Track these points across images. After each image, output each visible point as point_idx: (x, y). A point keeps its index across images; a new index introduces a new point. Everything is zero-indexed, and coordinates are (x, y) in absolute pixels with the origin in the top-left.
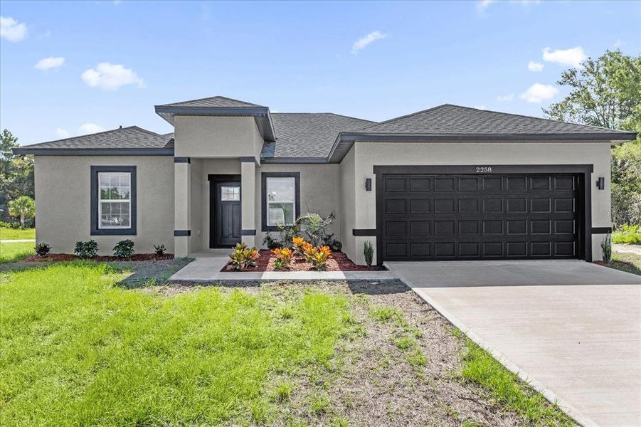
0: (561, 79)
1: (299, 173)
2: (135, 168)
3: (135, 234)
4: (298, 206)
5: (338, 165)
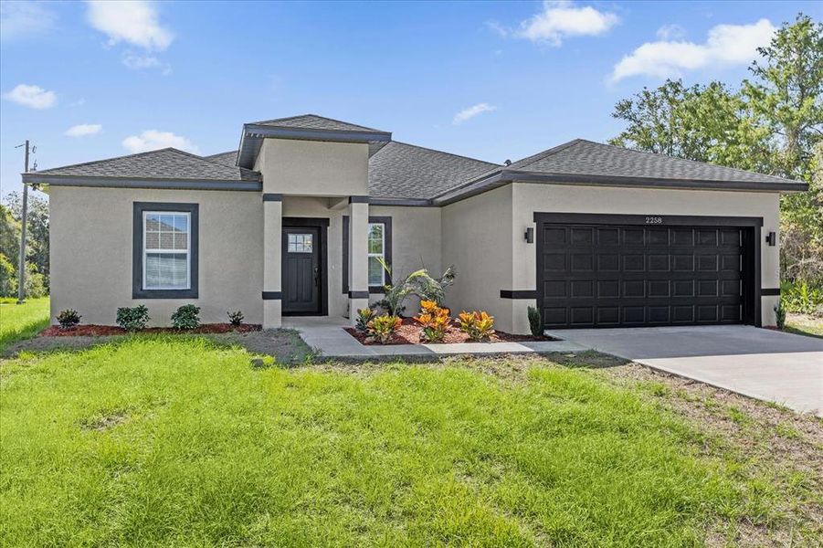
0: (615, 111)
1: (391, 217)
2: (196, 205)
3: (196, 296)
4: (388, 260)
5: (440, 208)
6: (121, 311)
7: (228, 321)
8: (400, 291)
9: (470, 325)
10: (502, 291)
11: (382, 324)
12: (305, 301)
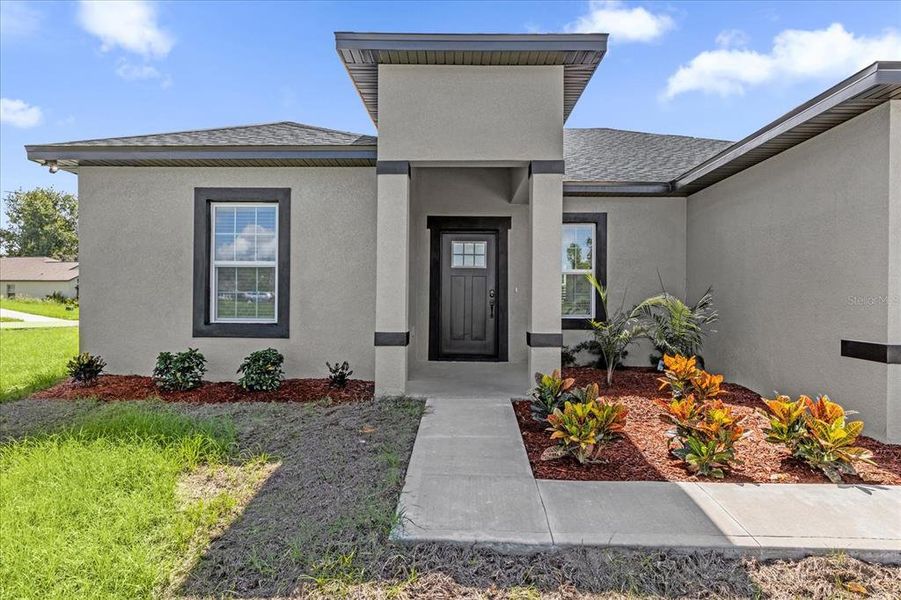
1: (605, 214)
2: (287, 192)
3: (285, 334)
4: (601, 278)
5: (683, 199)
6: (165, 358)
7: (326, 374)
8: (619, 331)
9: (791, 429)
10: (844, 343)
11: (582, 421)
12: (476, 339)
